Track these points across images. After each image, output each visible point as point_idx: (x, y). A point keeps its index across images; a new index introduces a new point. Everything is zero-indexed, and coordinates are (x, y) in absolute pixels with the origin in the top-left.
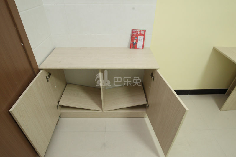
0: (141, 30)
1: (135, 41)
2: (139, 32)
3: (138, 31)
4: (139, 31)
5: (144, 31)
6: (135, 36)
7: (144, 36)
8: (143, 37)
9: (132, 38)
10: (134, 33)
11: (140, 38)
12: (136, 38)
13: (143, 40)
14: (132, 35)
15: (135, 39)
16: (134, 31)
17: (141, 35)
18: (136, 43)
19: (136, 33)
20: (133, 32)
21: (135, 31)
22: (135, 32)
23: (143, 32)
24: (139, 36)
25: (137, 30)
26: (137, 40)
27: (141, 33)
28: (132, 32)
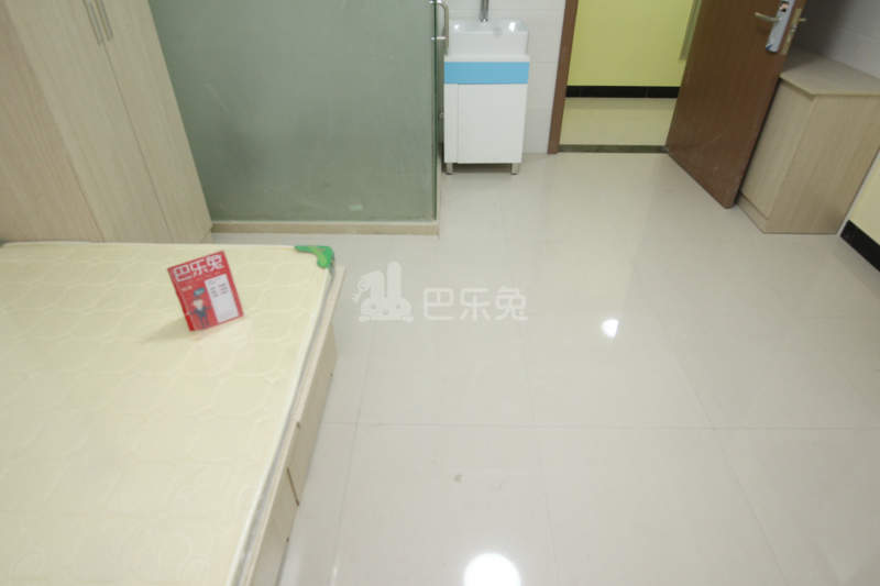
0: (205, 258)
1: (198, 304)
2: (199, 268)
3: (195, 266)
4: (202, 264)
5: (219, 257)
6: (190, 288)
7: (226, 270)
8: (223, 278)
9: (185, 299)
10: (180, 277)
11: (215, 285)
12: (198, 293)
13: (228, 286)
14: (178, 287)
15: (198, 298)
16: (178, 271)
17: (215, 273)
18: (208, 308)
19: (189, 274)
20: (177, 276)
21: (185, 269)
22: (182, 273)
23: (217, 260)
24: (207, 282)
25: (188, 263)
26: (205, 297)
27: (209, 268)
28: (173, 277)
